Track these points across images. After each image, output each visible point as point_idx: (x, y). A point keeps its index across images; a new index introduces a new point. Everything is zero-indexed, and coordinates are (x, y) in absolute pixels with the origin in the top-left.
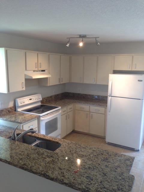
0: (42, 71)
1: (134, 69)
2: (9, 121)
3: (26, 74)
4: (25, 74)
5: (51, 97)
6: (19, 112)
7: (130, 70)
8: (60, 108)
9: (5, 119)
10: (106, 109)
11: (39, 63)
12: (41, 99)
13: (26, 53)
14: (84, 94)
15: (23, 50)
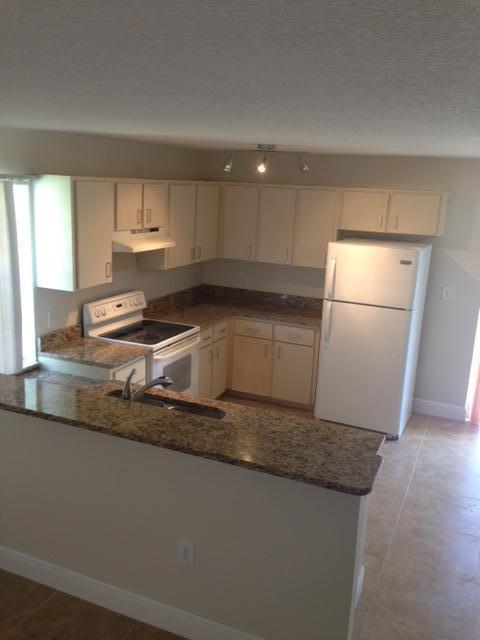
0: (153, 230)
1: (392, 230)
2: (76, 362)
3: (115, 239)
4: (113, 242)
6: (93, 338)
7: (382, 231)
8: (197, 328)
9: (65, 357)
10: (318, 334)
11: (145, 211)
12: (145, 306)
13: (116, 185)
14: (257, 292)
15: (109, 179)
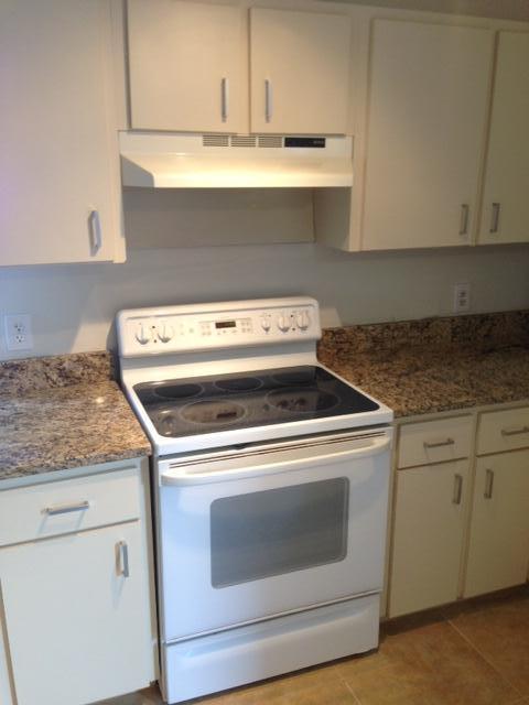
4: (121, 158)
5: (423, 325)
12: (315, 332)
